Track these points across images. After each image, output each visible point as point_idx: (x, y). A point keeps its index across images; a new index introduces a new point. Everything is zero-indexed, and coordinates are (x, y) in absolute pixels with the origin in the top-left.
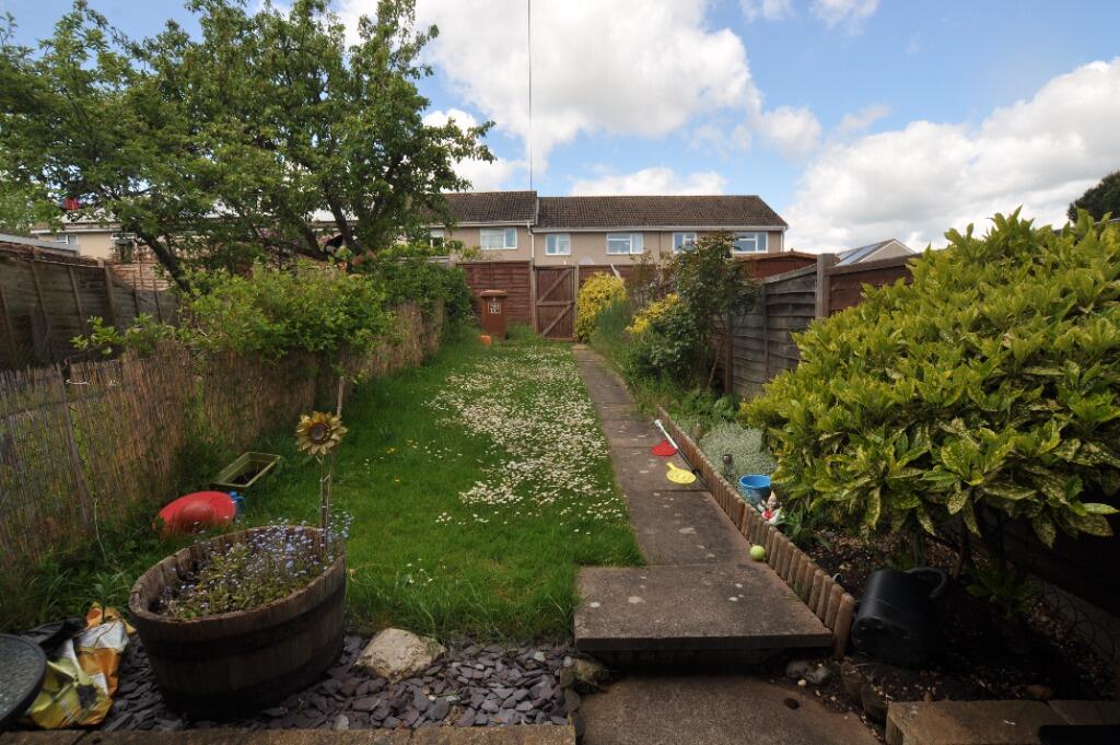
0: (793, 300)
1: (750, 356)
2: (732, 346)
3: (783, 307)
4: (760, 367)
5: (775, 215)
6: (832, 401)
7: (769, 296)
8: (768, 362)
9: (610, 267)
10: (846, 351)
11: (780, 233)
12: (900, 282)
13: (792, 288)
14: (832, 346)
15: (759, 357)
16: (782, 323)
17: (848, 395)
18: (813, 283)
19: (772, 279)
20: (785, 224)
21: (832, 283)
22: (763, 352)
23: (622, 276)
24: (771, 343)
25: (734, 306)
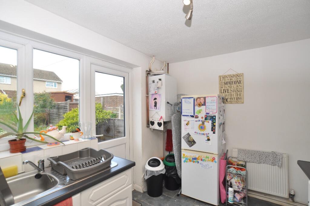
0: (64, 107)
1: (55, 117)
2: (50, 115)
3: (62, 108)
4: (57, 120)
5: (59, 78)
6: (67, 123)
7: (58, 106)
8: (59, 118)
9: (1, 90)
10: (69, 117)
11: (60, 83)
12: (77, 108)
13: (63, 105)
14: (68, 116)
15: (57, 118)
16: (61, 111)
17: (69, 122)
18: (67, 104)
19: (59, 103)
20: (62, 81)
21: (70, 105)
22: (57, 117)
23: (6, 94)
24: (59, 115)
25: (51, 108)
